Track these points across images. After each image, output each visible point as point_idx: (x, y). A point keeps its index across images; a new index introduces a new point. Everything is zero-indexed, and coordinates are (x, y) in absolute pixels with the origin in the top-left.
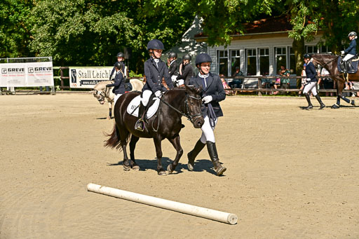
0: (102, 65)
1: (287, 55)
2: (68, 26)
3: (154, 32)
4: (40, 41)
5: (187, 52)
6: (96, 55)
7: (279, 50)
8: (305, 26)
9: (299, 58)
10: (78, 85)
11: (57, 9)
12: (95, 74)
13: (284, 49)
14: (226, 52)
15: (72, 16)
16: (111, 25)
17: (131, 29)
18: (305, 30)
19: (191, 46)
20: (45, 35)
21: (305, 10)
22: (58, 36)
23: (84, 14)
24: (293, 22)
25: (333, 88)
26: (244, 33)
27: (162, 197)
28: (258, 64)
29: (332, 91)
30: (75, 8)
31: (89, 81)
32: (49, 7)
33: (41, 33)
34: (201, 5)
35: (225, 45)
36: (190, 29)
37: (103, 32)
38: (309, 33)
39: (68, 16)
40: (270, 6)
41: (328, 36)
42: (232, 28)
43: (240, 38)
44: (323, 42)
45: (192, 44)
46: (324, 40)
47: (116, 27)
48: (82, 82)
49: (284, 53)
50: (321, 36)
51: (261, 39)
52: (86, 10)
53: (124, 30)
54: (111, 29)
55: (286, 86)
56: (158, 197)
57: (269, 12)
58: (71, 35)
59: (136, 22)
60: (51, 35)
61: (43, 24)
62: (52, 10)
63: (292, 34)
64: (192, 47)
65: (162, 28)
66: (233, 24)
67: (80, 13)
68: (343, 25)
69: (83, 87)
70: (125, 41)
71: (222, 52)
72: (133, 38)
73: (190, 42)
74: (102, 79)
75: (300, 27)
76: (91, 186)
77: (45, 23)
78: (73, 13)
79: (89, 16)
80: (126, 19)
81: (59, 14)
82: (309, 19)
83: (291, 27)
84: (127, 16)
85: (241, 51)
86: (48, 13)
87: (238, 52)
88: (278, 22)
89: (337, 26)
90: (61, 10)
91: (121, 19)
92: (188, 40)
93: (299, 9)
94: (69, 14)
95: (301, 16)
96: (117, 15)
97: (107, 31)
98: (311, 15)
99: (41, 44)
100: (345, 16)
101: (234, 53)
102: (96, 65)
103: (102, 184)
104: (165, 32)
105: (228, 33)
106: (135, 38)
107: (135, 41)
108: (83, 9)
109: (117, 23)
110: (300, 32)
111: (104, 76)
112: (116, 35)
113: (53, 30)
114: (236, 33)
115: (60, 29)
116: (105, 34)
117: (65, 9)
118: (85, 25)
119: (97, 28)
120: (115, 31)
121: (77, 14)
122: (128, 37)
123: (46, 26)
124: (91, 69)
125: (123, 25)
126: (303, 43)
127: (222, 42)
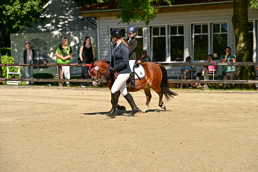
1: (209, 34)
5: (48, 31)
7: (197, 28)
9: (241, 38)
13: (205, 27)
19: (53, 24)
26: (173, 3)
28: (168, 47)
45: (54, 21)
51: (172, 14)
55: (232, 75)
64: (56, 25)
73: (51, 19)
85: (144, 29)
92: (49, 16)
126: (247, 18)
127: (144, 16)
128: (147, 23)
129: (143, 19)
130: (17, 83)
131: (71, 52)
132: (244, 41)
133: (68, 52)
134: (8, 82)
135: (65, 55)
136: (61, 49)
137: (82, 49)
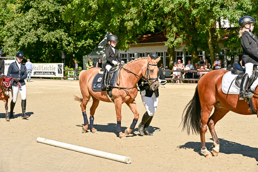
0: (48, 62)
1: (164, 57)
2: (27, 38)
3: (80, 42)
4: (9, 47)
6: (44, 56)
7: (159, 54)
8: (175, 39)
9: (171, 59)
10: (32, 75)
11: (20, 27)
12: (43, 68)
13: (162, 53)
14: (126, 55)
15: (29, 31)
16: (53, 37)
17: (66, 40)
18: (175, 42)
20: (12, 43)
21: (175, 29)
22: (20, 44)
23: (37, 30)
24: (167, 36)
25: (192, 78)
26: (137, 43)
27: (84, 146)
29: (192, 79)
30: (31, 26)
31: (40, 72)
32: (15, 25)
33: (10, 41)
34: (111, 25)
35: (125, 50)
36: (103, 40)
37: (48, 41)
38: (177, 43)
39: (26, 31)
40: (154, 26)
41: (189, 45)
42: (130, 40)
43: (135, 46)
44: (186, 49)
46: (187, 48)
47: (57, 39)
48: (35, 73)
49: (162, 55)
50: (185, 45)
52: (38, 27)
53: (62, 40)
54: (53, 40)
56: (81, 146)
57: (153, 30)
58: (28, 43)
59: (70, 35)
60: (16, 43)
61: (11, 36)
62: (17, 27)
63: (167, 44)
65: (86, 40)
66: (130, 37)
67: (34, 29)
68: (198, 39)
69: (36, 76)
70: (62, 47)
71: (123, 55)
72: (67, 46)
73: (103, 48)
74: (47, 71)
75: (172, 39)
76: (40, 139)
77: (12, 35)
78: (30, 29)
79: (40, 31)
80: (63, 33)
81: (21, 30)
82: (177, 35)
83: (166, 40)
84: (64, 32)
85: (135, 54)
86: (14, 29)
87: (134, 55)
88: (158, 36)
89: (195, 39)
90: (22, 27)
91: (60, 33)
92: (102, 47)
93: (171, 28)
94: (27, 30)
95: (173, 33)
96: (57, 30)
97: (51, 41)
98: (179, 32)
99: (9, 49)
100: (200, 33)
101: (131, 55)
102: (44, 62)
103: (46, 138)
104: (87, 42)
105: (127, 43)
106: (69, 45)
107: (68, 47)
108: (36, 27)
109: (58, 36)
110: (172, 43)
111: (49, 69)
112: (57, 43)
113: (17, 40)
114: (132, 43)
115: (21, 39)
116: (50, 42)
117: (25, 27)
118: (37, 37)
119: (45, 39)
120: (56, 41)
121: (32, 30)
122: (64, 45)
123: (13, 37)
124: (41, 64)
125: (61, 37)
126: (174, 50)
127: (124, 48)
128: (126, 52)
129: (124, 50)
130: (73, 79)
131: (93, 65)
132: (173, 60)
133: (92, 65)
134: (68, 78)
135: (90, 66)
136: (89, 63)
137: (97, 63)
